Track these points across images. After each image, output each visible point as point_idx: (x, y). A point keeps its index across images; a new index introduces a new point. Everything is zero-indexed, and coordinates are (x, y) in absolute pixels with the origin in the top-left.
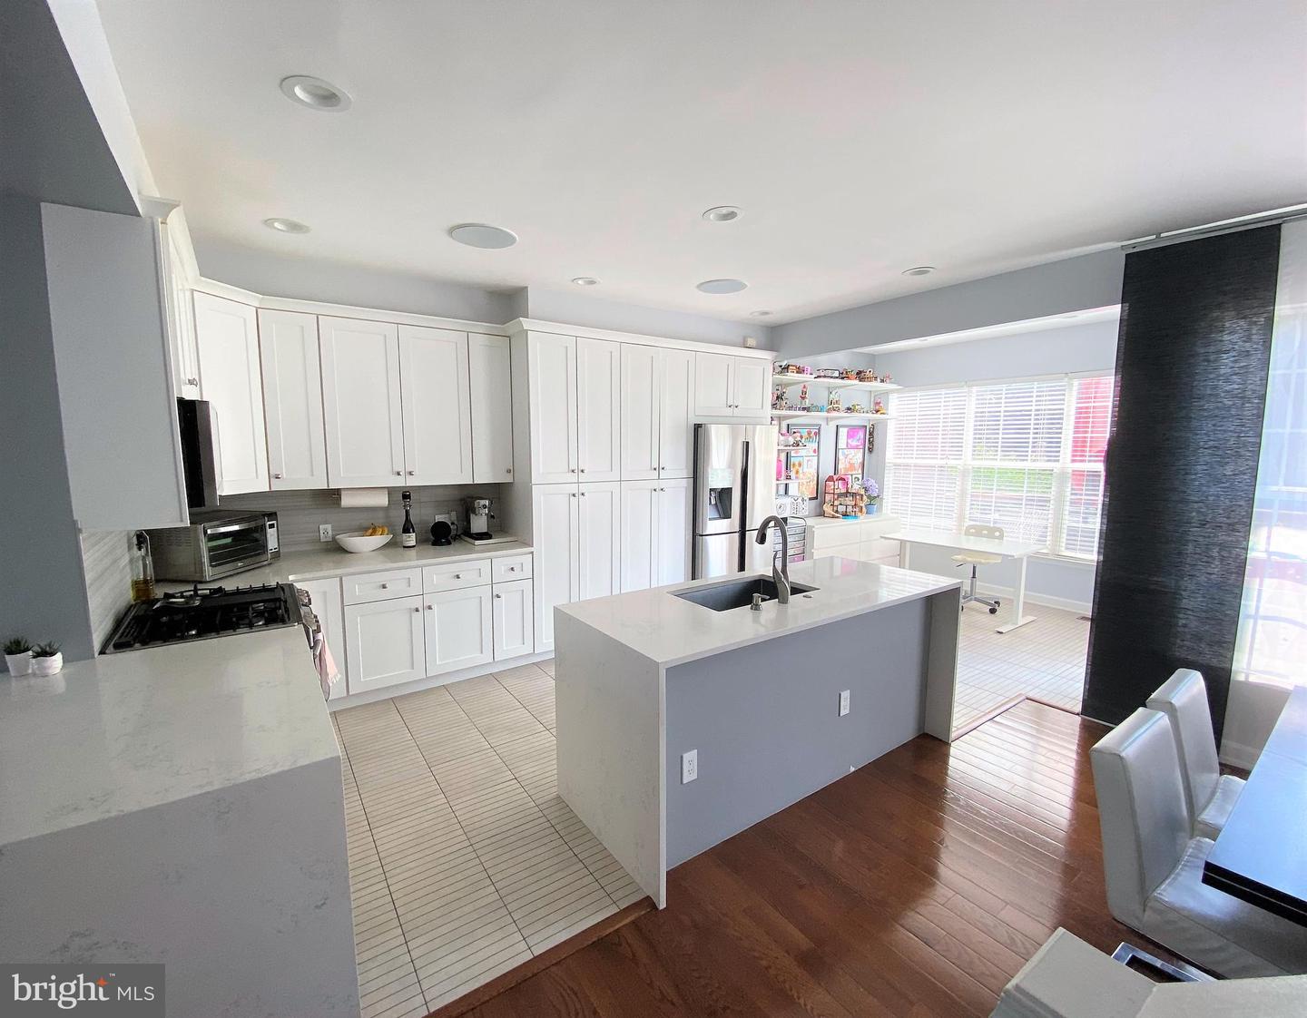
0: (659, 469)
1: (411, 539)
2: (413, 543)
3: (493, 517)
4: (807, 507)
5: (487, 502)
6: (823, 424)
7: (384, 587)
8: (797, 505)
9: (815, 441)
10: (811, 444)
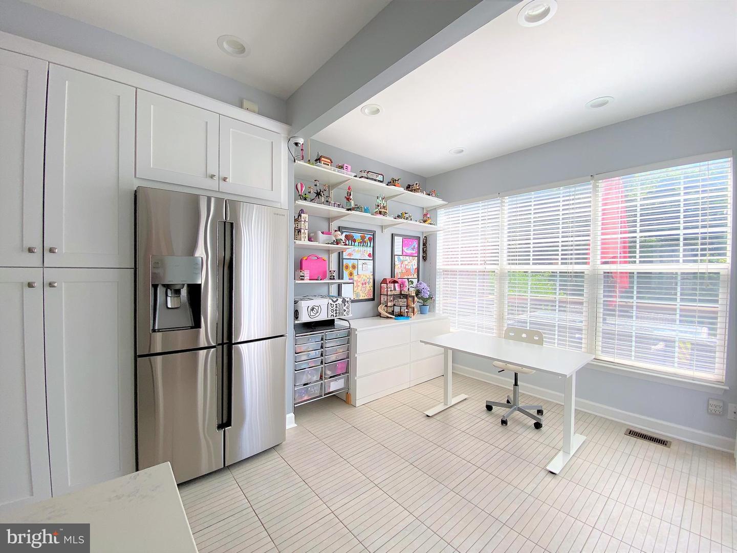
4: (361, 309)
6: (377, 227)
8: (336, 307)
9: (370, 246)
10: (365, 248)
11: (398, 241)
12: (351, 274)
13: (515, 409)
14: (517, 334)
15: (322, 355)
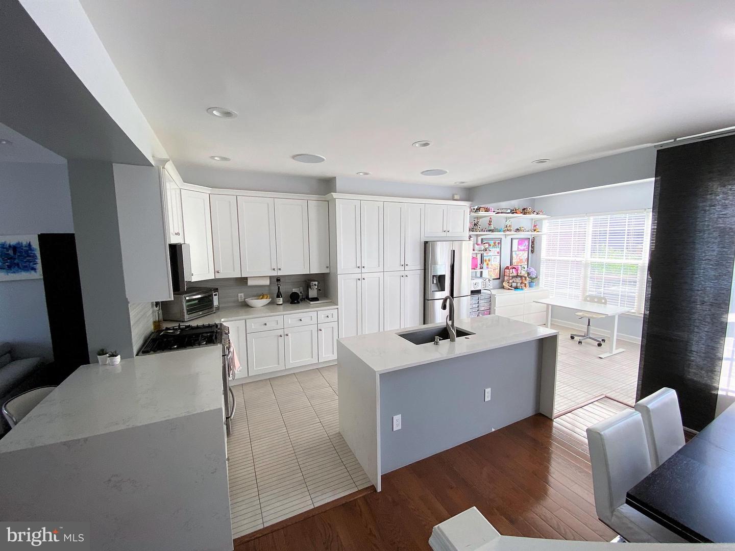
0: (405, 265)
1: (280, 301)
2: (281, 303)
3: (320, 290)
4: (493, 284)
5: (316, 283)
6: (503, 238)
7: (265, 324)
8: (485, 283)
9: (499, 248)
10: (496, 249)
11: (515, 242)
12: (488, 265)
14: (591, 299)
15: (478, 307)
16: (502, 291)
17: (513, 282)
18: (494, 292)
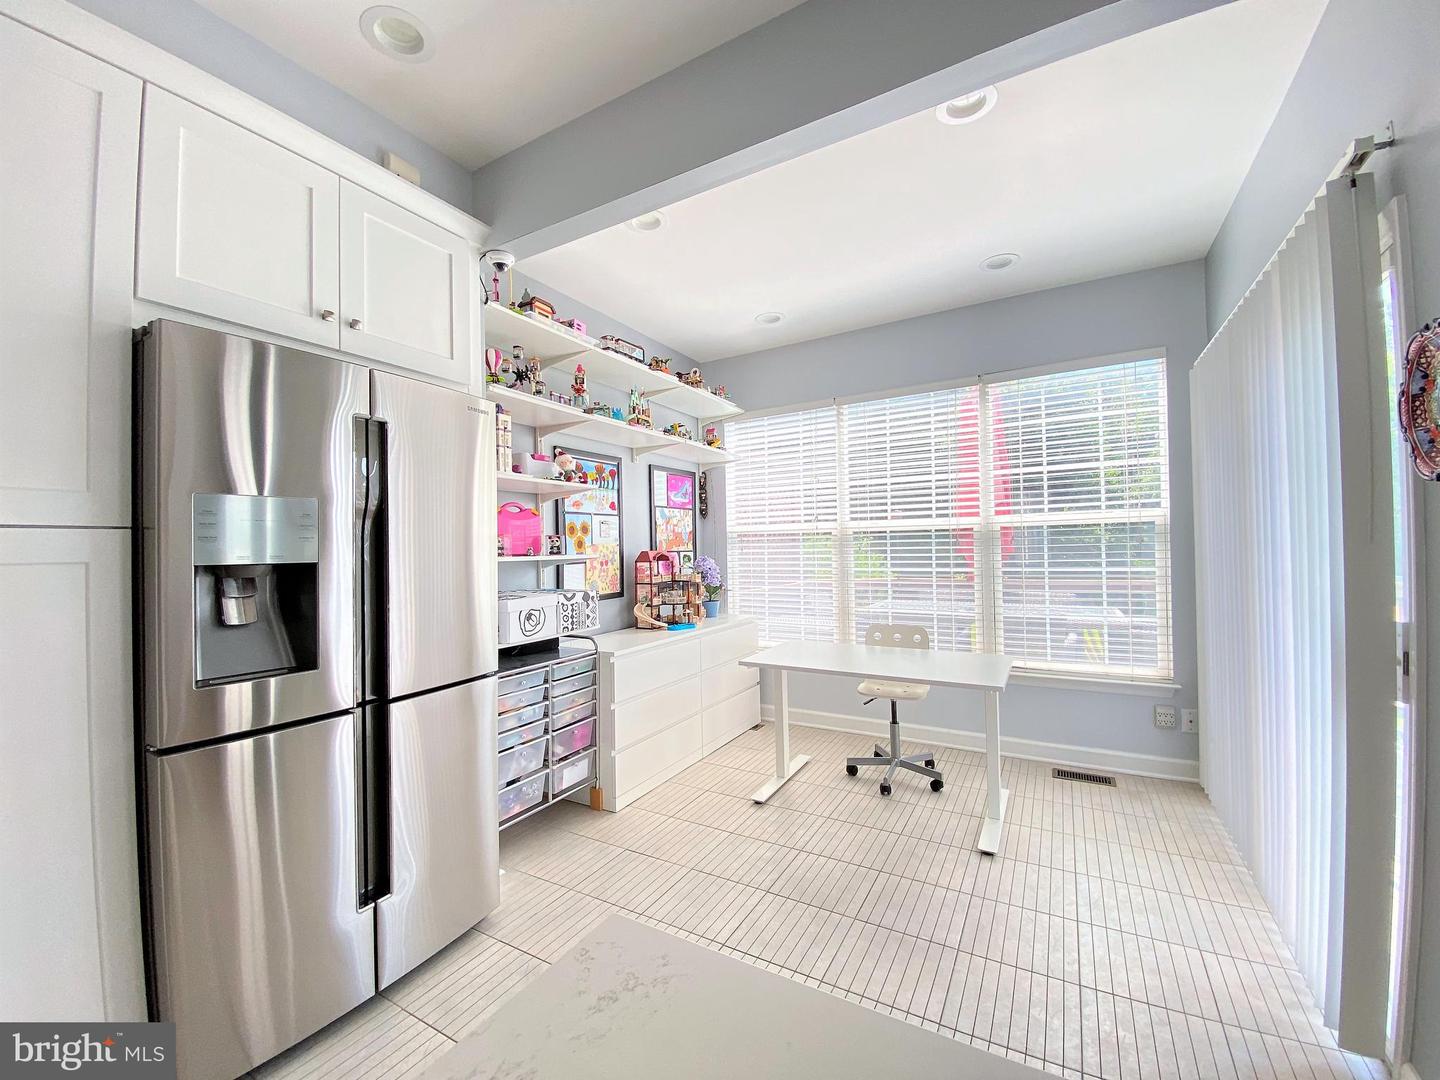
6: (625, 458)
8: (573, 610)
9: (613, 488)
10: (603, 492)
11: (660, 478)
12: (580, 544)
13: (896, 765)
15: (546, 715)
16: (631, 635)
17: (664, 603)
18: (606, 644)
